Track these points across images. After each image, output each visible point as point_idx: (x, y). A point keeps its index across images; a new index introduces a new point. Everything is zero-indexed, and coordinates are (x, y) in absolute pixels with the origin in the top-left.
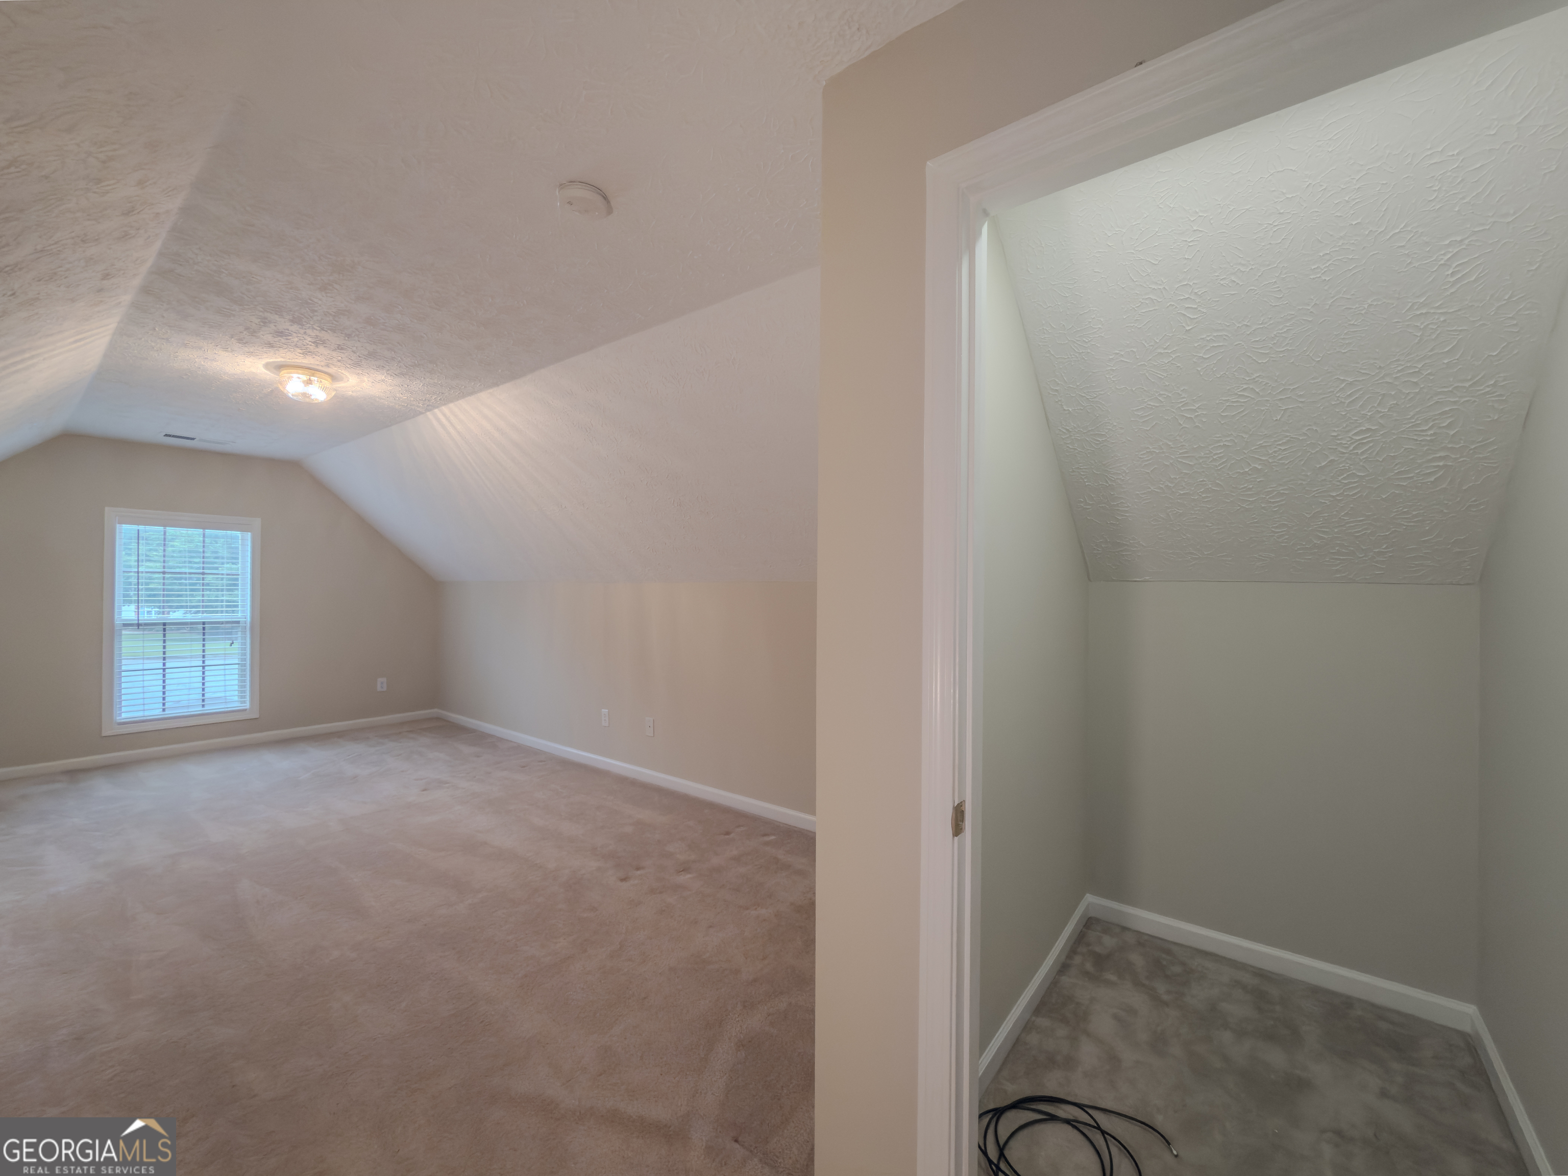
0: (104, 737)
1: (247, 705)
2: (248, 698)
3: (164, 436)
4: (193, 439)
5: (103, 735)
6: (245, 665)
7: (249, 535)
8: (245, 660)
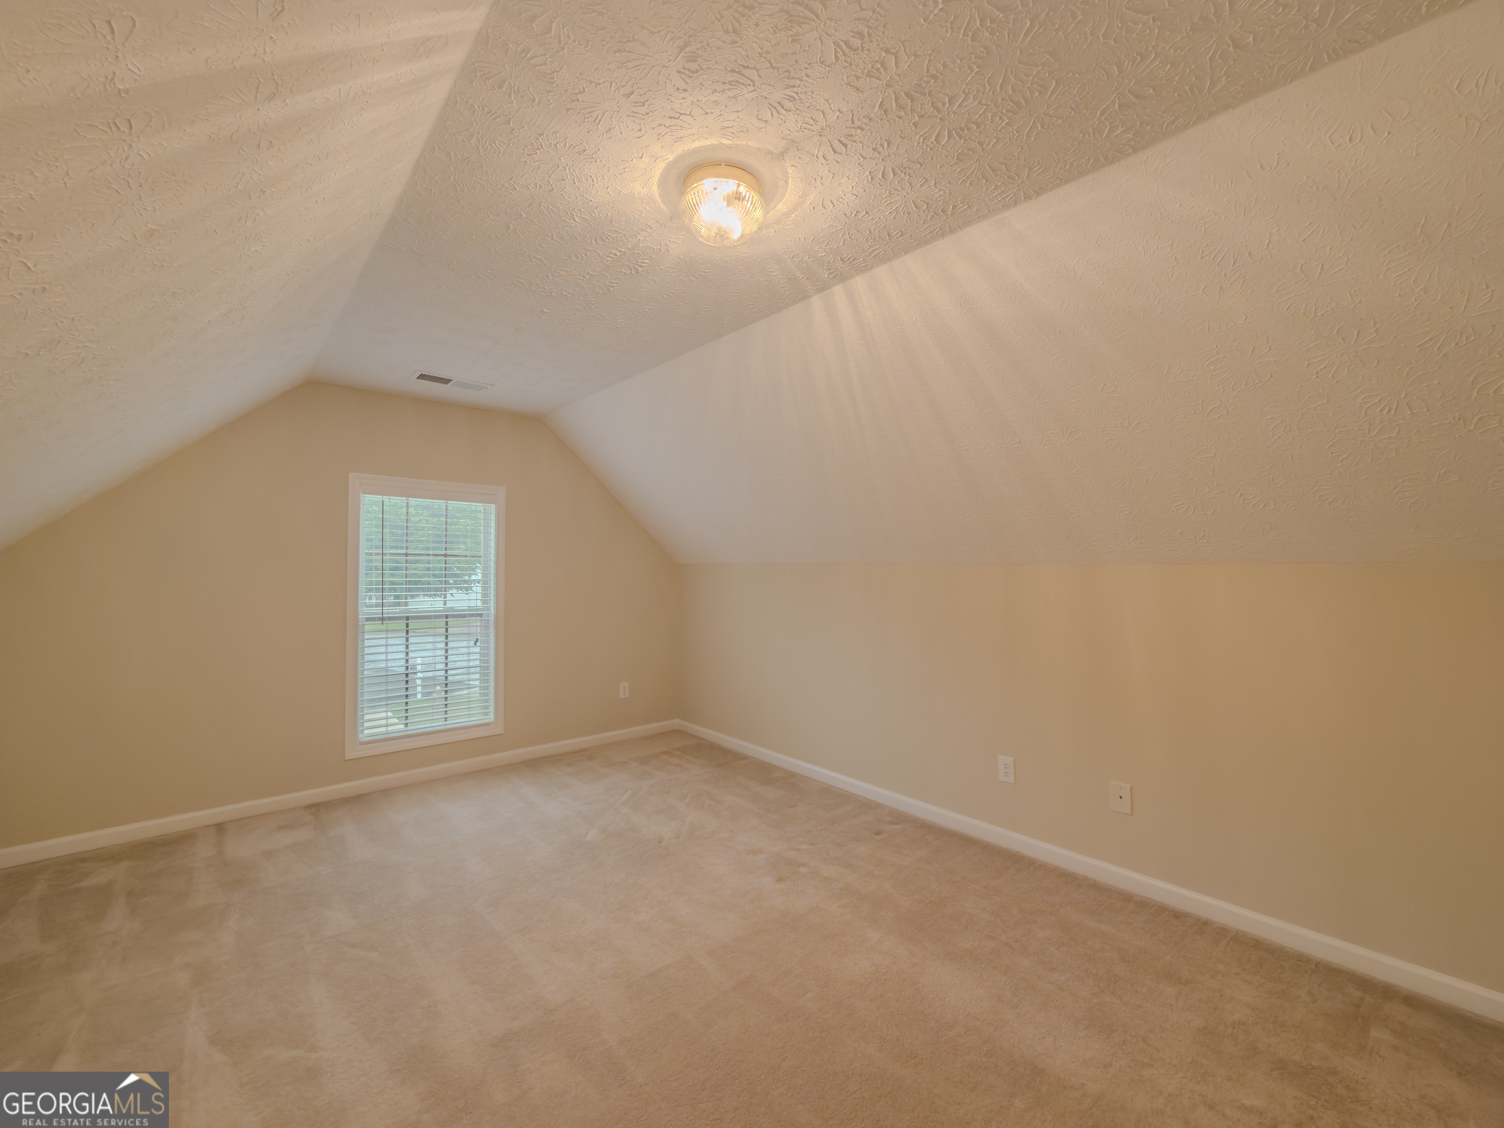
0: (348, 760)
1: (491, 718)
2: (492, 709)
3: (418, 378)
4: (446, 381)
5: (347, 758)
6: (488, 668)
7: (493, 508)
8: (487, 661)
